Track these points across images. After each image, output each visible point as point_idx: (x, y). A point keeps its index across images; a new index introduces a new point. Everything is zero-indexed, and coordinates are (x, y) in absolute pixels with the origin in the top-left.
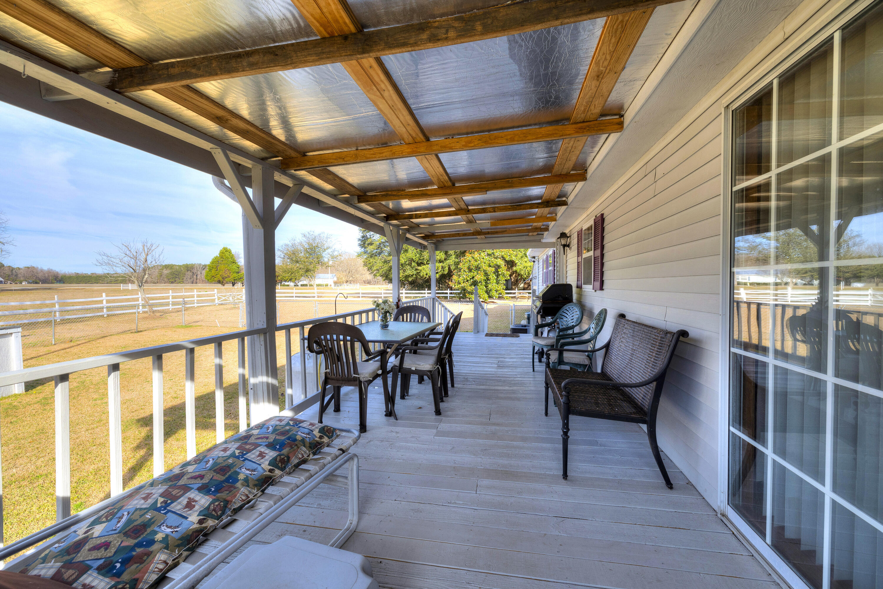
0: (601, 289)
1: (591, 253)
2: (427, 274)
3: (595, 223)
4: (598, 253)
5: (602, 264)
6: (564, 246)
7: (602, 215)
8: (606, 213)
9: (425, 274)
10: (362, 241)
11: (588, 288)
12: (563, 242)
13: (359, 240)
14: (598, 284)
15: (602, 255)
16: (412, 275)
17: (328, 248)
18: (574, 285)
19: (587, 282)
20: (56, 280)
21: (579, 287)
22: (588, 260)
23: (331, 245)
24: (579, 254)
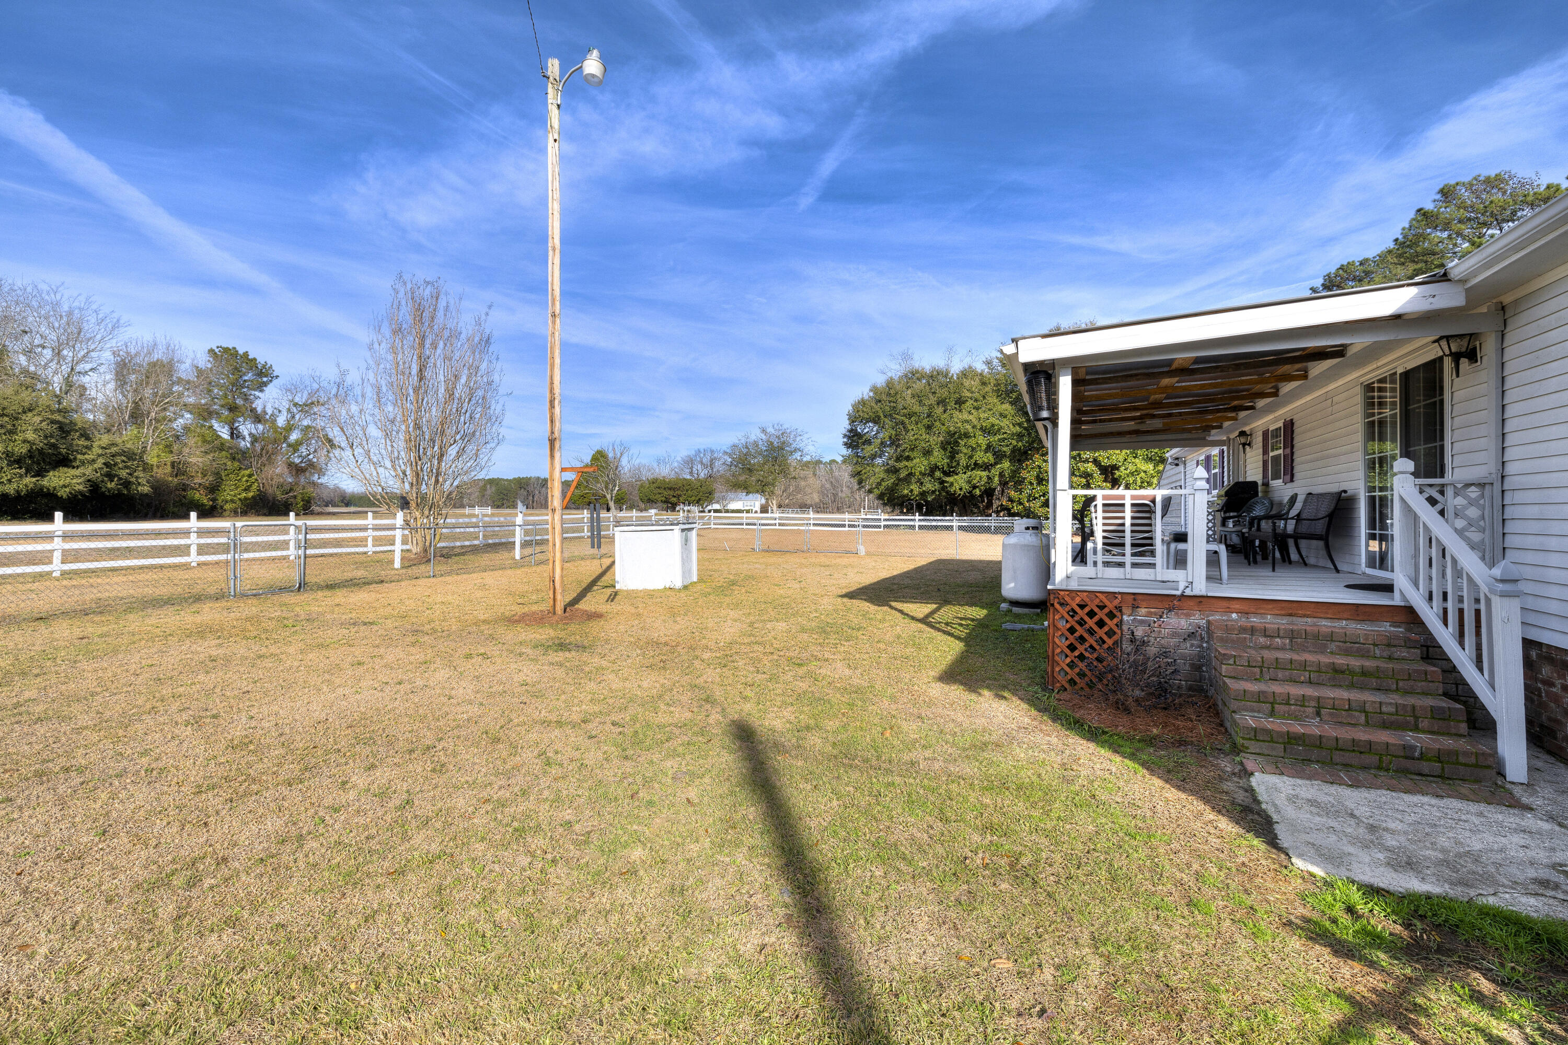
0: (1292, 480)
1: (1281, 451)
2: (961, 489)
3: (1284, 426)
4: (1288, 451)
5: (1292, 460)
6: (1244, 445)
7: (1292, 420)
8: (1295, 418)
9: (958, 487)
10: (849, 437)
11: (1277, 483)
12: (1243, 440)
13: (845, 436)
14: (1288, 477)
15: (1292, 453)
16: (933, 492)
17: (796, 450)
18: (1260, 483)
19: (1276, 476)
20: (342, 501)
21: (1266, 485)
22: (1276, 459)
23: (801, 445)
24: (1265, 452)
